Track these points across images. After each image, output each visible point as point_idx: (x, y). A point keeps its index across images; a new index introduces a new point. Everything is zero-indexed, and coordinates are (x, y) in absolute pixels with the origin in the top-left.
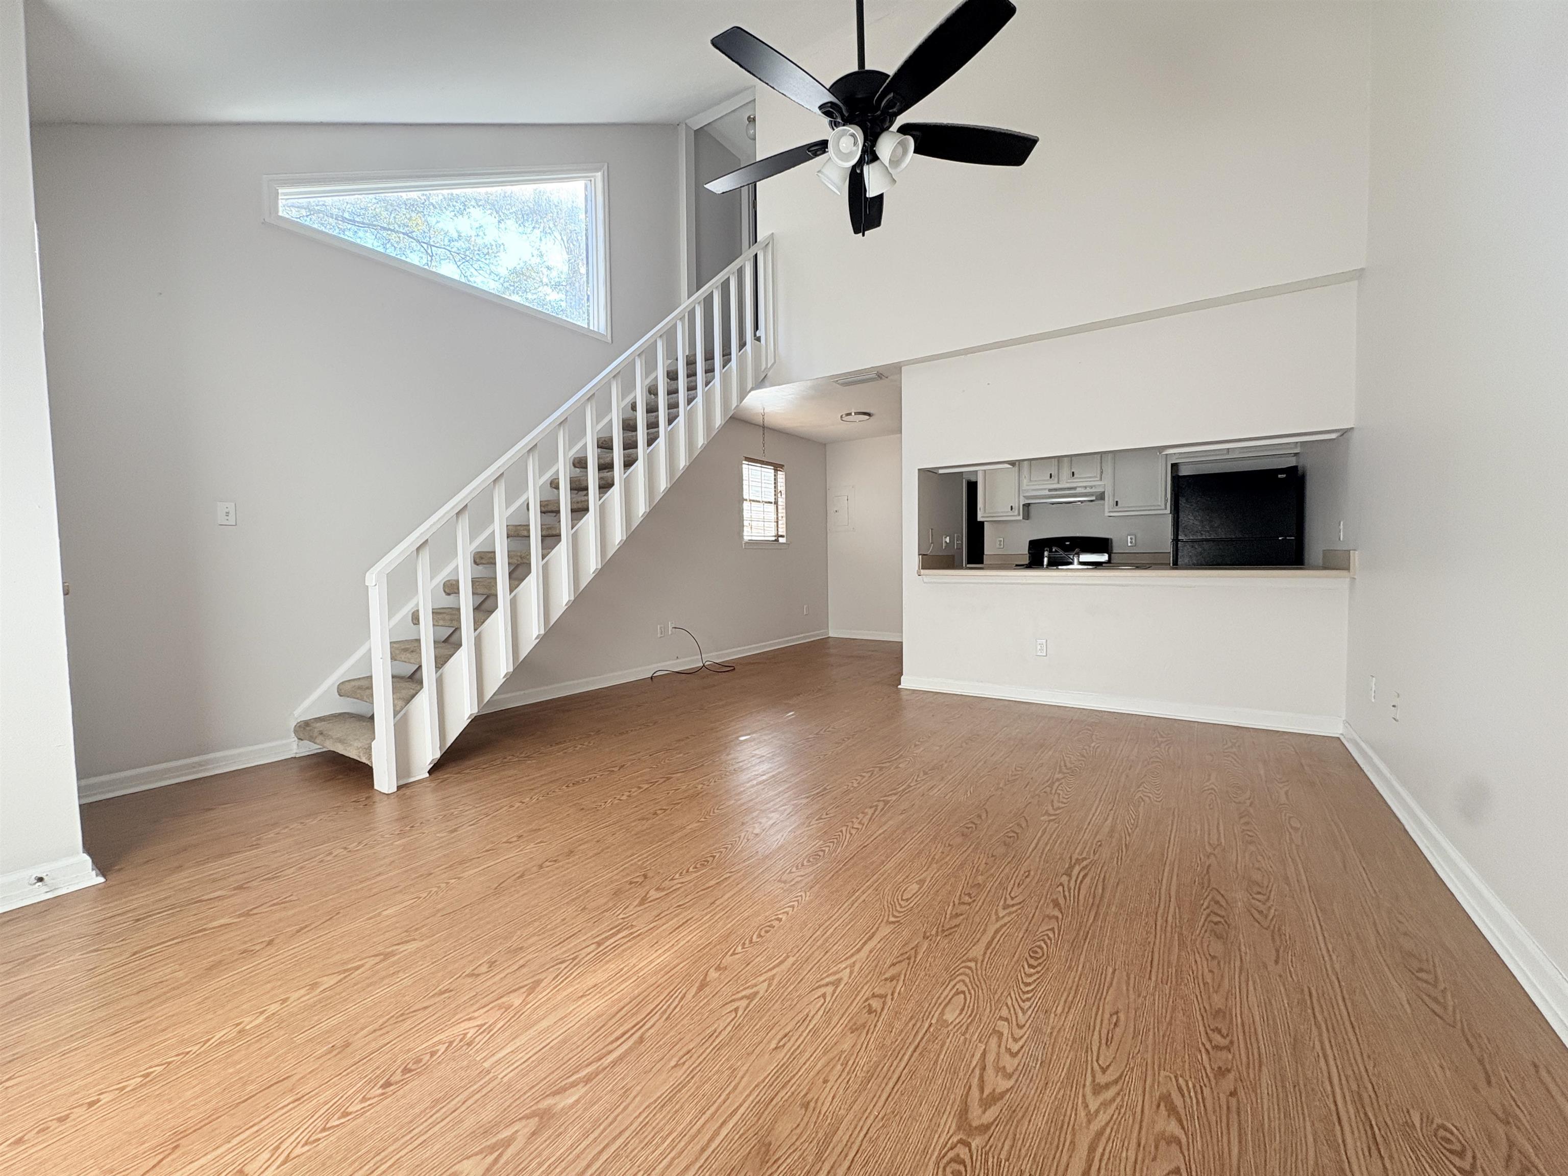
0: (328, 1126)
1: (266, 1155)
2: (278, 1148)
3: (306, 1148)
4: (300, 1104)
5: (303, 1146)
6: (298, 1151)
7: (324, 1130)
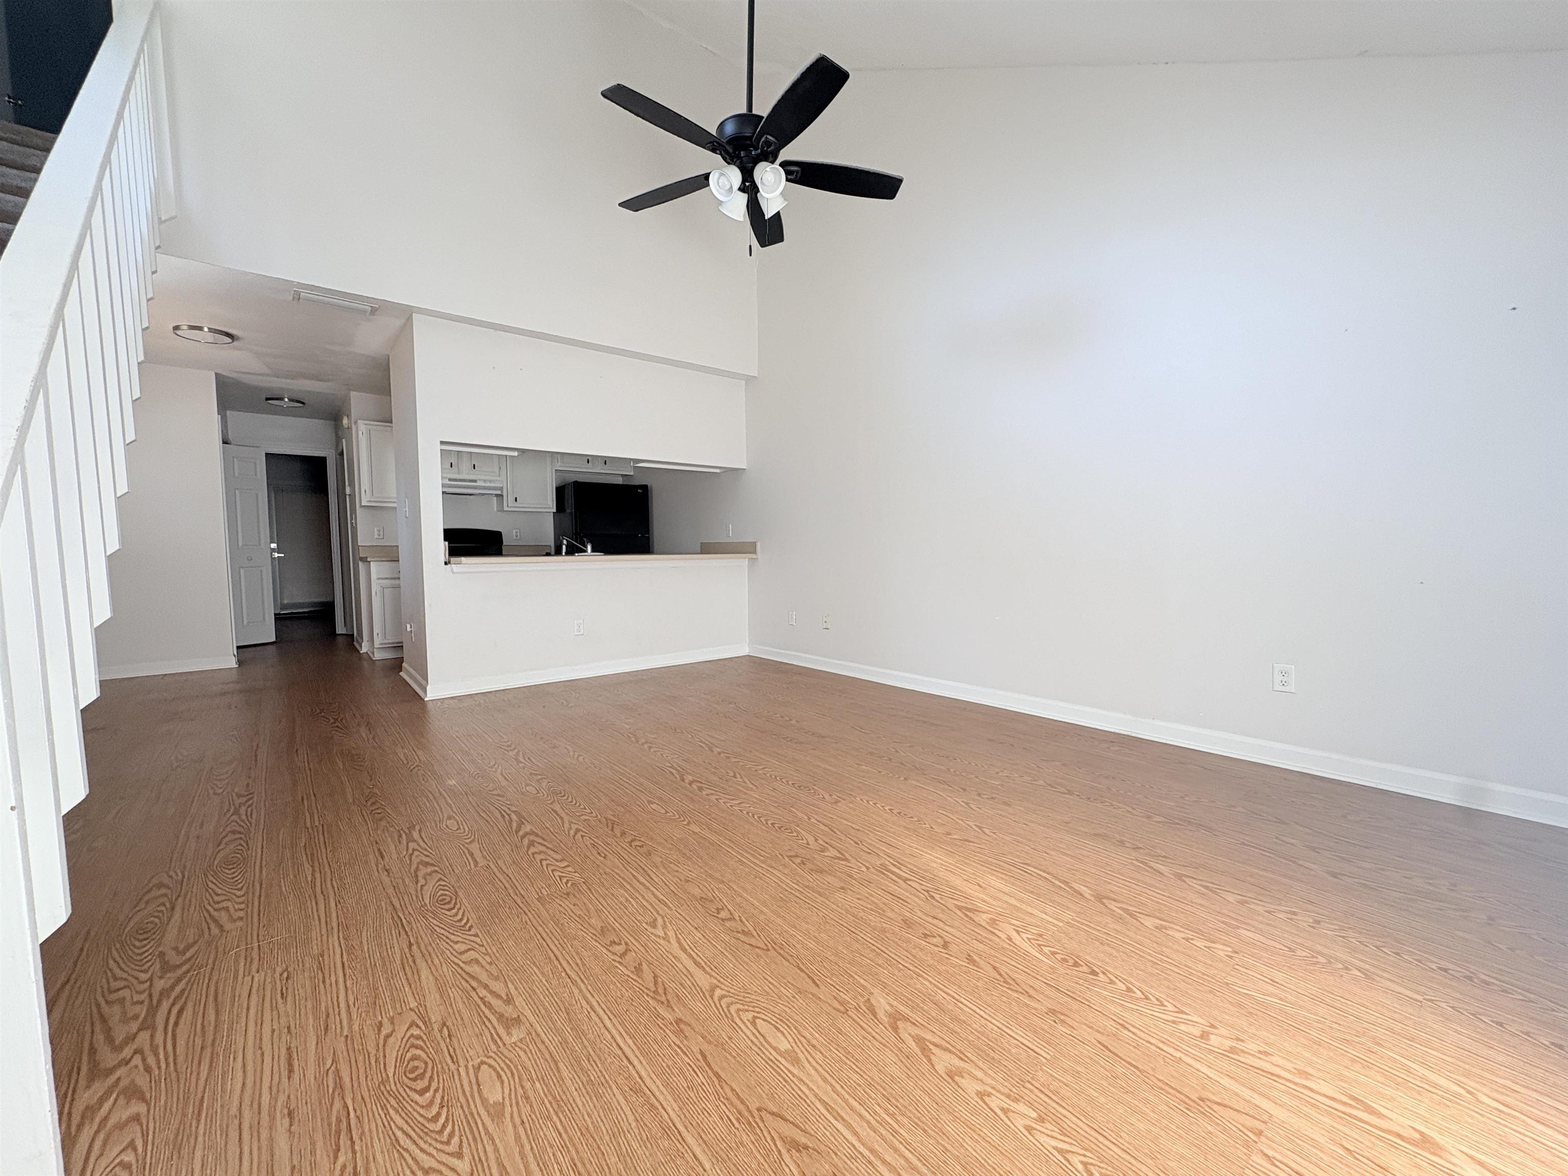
0: (1143, 997)
1: (1183, 1027)
2: (1173, 1022)
3: (1166, 1003)
4: (1127, 1022)
5: (1166, 1006)
6: (1171, 1008)
7: (1147, 998)
